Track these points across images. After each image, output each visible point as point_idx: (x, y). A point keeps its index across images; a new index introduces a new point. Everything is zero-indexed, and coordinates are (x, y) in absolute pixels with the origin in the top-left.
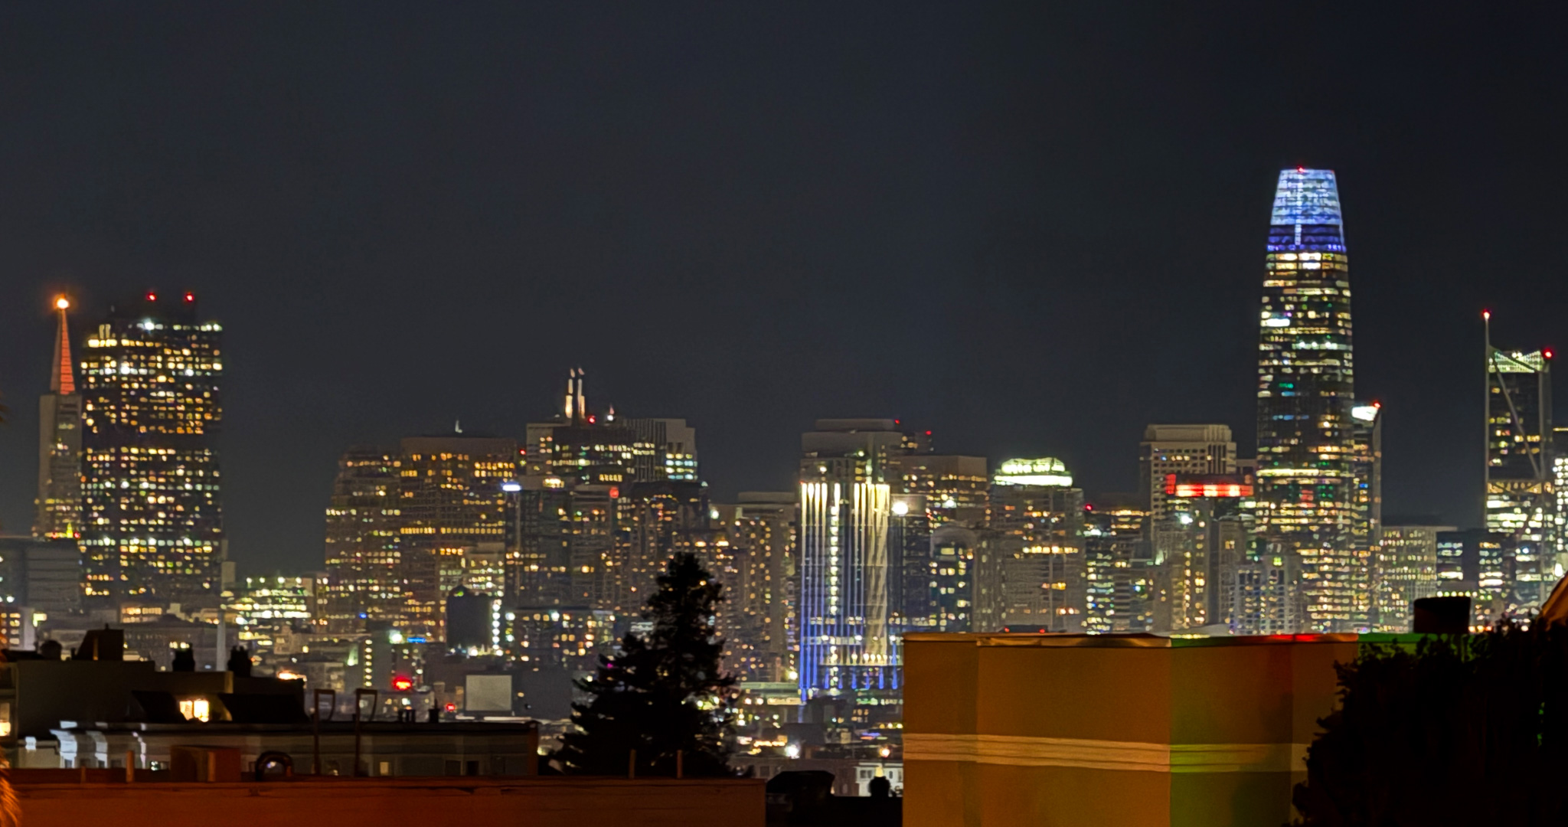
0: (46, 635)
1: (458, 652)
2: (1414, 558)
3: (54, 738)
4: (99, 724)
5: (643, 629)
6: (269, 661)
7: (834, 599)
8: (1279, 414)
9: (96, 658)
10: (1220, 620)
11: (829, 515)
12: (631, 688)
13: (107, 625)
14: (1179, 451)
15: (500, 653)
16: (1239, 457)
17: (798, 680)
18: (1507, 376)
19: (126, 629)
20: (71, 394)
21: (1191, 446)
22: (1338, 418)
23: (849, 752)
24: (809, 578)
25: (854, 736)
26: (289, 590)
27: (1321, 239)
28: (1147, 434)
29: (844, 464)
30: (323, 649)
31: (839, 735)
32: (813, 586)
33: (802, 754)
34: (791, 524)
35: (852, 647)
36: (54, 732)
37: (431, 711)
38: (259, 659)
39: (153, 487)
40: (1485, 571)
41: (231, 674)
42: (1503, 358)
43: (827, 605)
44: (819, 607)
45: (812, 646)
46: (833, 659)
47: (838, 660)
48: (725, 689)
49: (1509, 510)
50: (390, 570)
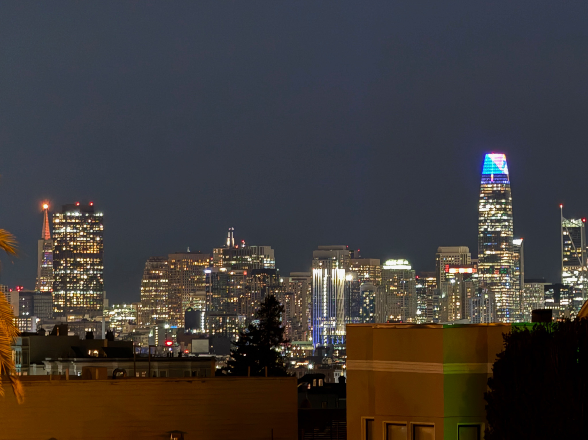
0: (40, 326)
1: (189, 331)
2: (536, 295)
3: (43, 364)
4: (59, 359)
5: (256, 322)
6: (121, 335)
7: (325, 311)
8: (486, 242)
9: (58, 335)
10: (466, 317)
11: (323, 281)
12: (251, 344)
13: (62, 323)
14: (450, 257)
15: (204, 331)
16: (472, 258)
17: (312, 341)
18: (569, 228)
19: (69, 324)
20: (49, 239)
21: (454, 254)
22: (508, 244)
23: (331, 366)
24: (316, 303)
25: (333, 361)
26: (128, 309)
27: (501, 179)
28: (438, 250)
29: (328, 262)
30: (141, 331)
31: (327, 360)
32: (317, 306)
33: (314, 367)
34: (309, 284)
35: (332, 328)
36: (43, 362)
37: (179, 353)
38: (118, 335)
39: (79, 272)
40: (562, 299)
41: (107, 340)
42: (567, 221)
43: (323, 313)
44: (320, 314)
45: (317, 328)
46: (325, 333)
47: (327, 333)
48: (285, 344)
49: (571, 277)
50: (164, 302)
